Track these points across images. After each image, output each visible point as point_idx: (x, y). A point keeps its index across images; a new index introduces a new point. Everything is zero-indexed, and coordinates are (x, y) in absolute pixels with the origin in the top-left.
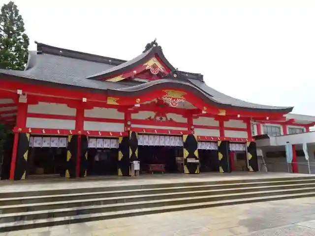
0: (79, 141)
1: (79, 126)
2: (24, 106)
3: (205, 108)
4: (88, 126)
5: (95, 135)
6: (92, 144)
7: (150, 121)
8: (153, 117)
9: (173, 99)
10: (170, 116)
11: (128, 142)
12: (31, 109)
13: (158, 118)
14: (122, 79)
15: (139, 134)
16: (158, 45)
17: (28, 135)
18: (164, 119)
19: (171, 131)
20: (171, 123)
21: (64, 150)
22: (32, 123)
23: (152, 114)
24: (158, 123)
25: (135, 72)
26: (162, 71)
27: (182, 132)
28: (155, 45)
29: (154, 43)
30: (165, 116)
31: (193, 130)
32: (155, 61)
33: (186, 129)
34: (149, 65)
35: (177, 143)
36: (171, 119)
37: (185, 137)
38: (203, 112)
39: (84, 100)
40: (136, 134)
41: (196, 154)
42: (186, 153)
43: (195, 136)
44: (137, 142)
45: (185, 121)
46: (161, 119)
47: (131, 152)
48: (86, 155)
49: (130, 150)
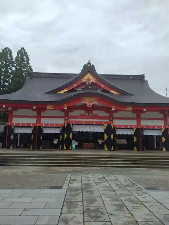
1: (39, 121)
2: (11, 112)
4: (44, 121)
6: (46, 131)
7: (81, 116)
8: (83, 114)
9: (89, 102)
10: (95, 112)
11: (67, 129)
12: (15, 113)
13: (87, 114)
14: (67, 91)
17: (13, 127)
18: (91, 115)
19: (96, 122)
20: (97, 117)
21: (30, 134)
22: (15, 121)
23: (83, 112)
24: (87, 118)
25: (75, 85)
26: (94, 82)
27: (104, 122)
28: (89, 65)
29: (89, 63)
30: (91, 112)
31: (112, 121)
32: (89, 76)
33: (107, 121)
34: (84, 79)
35: (100, 129)
36: (96, 114)
37: (106, 126)
38: (112, 109)
39: (35, 108)
40: (71, 124)
41: (112, 137)
42: (106, 137)
43: (112, 125)
44: (72, 129)
45: (107, 115)
46: (89, 114)
47: (66, 136)
48: (41, 137)
49: (65, 134)
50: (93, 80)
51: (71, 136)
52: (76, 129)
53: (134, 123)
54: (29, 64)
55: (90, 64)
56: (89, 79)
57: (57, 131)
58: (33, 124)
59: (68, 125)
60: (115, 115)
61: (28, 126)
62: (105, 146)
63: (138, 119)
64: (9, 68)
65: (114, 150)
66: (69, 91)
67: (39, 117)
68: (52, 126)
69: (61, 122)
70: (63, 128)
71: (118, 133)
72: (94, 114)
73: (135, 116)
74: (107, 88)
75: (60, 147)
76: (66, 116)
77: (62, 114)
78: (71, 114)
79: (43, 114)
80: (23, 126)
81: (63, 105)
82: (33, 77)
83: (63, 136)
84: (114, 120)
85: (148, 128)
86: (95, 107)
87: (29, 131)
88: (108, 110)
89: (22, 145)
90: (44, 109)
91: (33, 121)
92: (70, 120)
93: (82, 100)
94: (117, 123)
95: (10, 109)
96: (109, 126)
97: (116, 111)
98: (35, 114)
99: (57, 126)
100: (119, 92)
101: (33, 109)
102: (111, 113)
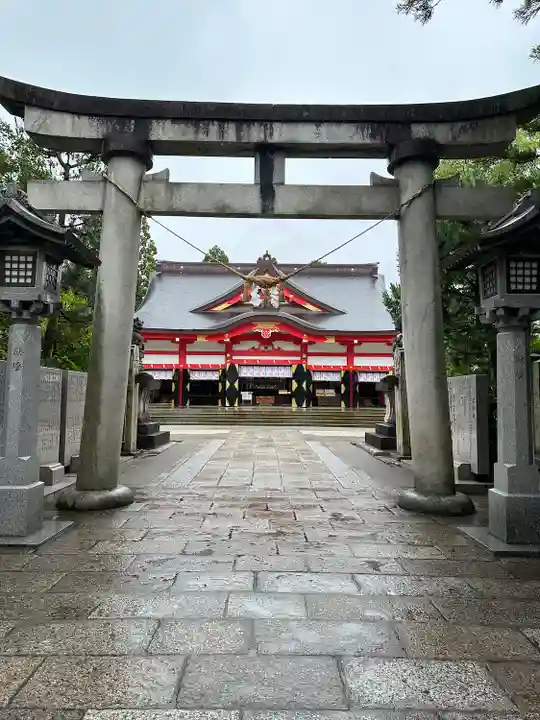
0: (182, 374)
1: (182, 360)
3: (305, 336)
4: (191, 360)
5: (195, 368)
6: (195, 376)
7: (254, 352)
8: (256, 347)
9: (265, 330)
10: (277, 344)
11: (229, 373)
13: (263, 348)
14: (229, 305)
15: (240, 365)
16: (272, 257)
18: (270, 348)
19: (276, 361)
20: (280, 352)
21: (169, 382)
23: (255, 344)
24: (262, 354)
25: (242, 296)
27: (292, 361)
28: (267, 259)
29: (267, 255)
30: (271, 344)
31: (306, 359)
33: (299, 358)
35: (286, 373)
36: (279, 348)
37: (295, 367)
38: (304, 341)
39: (177, 339)
40: (237, 366)
41: (304, 385)
42: (295, 385)
43: (304, 365)
44: (238, 373)
45: (297, 348)
46: (266, 348)
47: (228, 384)
48: (188, 387)
49: (227, 382)
51: (236, 385)
52: (245, 373)
53: (341, 362)
54: (149, 237)
55: (269, 256)
57: (215, 376)
58: (173, 365)
59: (232, 367)
60: (311, 349)
61: (167, 369)
62: (294, 400)
63: (350, 355)
65: (308, 406)
66: (233, 306)
67: (183, 353)
68: (205, 369)
69: (220, 360)
70: (224, 371)
71: (314, 379)
72: (276, 347)
73: (343, 349)
74: (298, 301)
75: (220, 401)
76: (229, 350)
77: (222, 348)
78: (236, 348)
79: (189, 348)
80: (158, 369)
81: (222, 335)
82: (164, 272)
83: (224, 386)
84: (309, 358)
85: (366, 371)
86: (275, 337)
87: (168, 376)
88: (298, 341)
90: (192, 342)
91: (174, 360)
92: (234, 358)
93: (255, 325)
94: (313, 361)
96: (300, 367)
97: (310, 343)
98: (176, 348)
99: (214, 369)
100: (320, 308)
101: (173, 341)
102: (305, 347)
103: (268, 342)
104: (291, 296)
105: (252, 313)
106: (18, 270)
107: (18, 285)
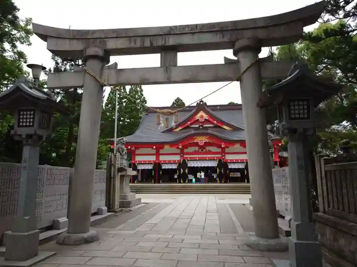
0: (157, 165)
1: (158, 158)
2: (134, 151)
3: (223, 144)
4: (162, 158)
5: (165, 163)
6: (164, 167)
7: (195, 153)
8: (197, 150)
9: (200, 141)
10: (208, 148)
11: (183, 164)
12: (137, 152)
13: (200, 151)
14: (182, 128)
15: (188, 160)
16: (204, 102)
17: (136, 164)
18: (204, 151)
19: (208, 157)
20: (210, 152)
21: (151, 170)
22: (138, 158)
23: (196, 148)
24: (200, 154)
25: (189, 123)
26: (207, 118)
27: (216, 157)
28: (202, 103)
29: (202, 101)
30: (205, 148)
31: (224, 156)
32: (201, 113)
33: (220, 156)
34: (198, 117)
35: (214, 164)
36: (209, 151)
37: (218, 160)
38: (223, 146)
39: (154, 147)
40: (186, 160)
41: (222, 170)
42: (218, 171)
44: (187, 165)
45: (219, 150)
46: (202, 150)
47: (182, 171)
48: (161, 173)
49: (182, 170)
50: (206, 117)
51: (187, 171)
52: (191, 164)
53: (244, 157)
54: (143, 95)
56: (202, 117)
57: (174, 167)
58: (153, 161)
59: (184, 161)
60: (227, 150)
61: (149, 163)
62: (218, 180)
64: (123, 101)
66: (184, 128)
67: (158, 155)
68: (170, 163)
69: (177, 158)
70: (179, 164)
71: (230, 167)
72: (207, 150)
74: (219, 125)
76: (182, 153)
77: (178, 151)
78: (186, 151)
79: (161, 151)
80: (145, 163)
81: (178, 145)
82: (149, 112)
83: (180, 171)
84: (226, 155)
86: (206, 144)
87: (150, 167)
88: (220, 146)
89: (144, 180)
90: (162, 148)
91: (153, 158)
92: (185, 156)
93: (195, 139)
94: (229, 157)
95: (133, 149)
96: (220, 161)
97: (226, 147)
98: (154, 152)
99: (174, 163)
100: (231, 127)
101: (153, 148)
102: (223, 149)
103: (202, 147)
104: (215, 122)
105: (193, 132)
106: (26, 118)
107: (26, 126)
